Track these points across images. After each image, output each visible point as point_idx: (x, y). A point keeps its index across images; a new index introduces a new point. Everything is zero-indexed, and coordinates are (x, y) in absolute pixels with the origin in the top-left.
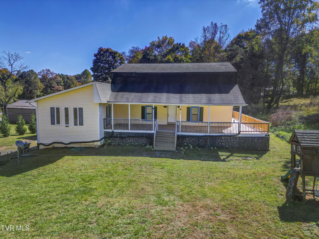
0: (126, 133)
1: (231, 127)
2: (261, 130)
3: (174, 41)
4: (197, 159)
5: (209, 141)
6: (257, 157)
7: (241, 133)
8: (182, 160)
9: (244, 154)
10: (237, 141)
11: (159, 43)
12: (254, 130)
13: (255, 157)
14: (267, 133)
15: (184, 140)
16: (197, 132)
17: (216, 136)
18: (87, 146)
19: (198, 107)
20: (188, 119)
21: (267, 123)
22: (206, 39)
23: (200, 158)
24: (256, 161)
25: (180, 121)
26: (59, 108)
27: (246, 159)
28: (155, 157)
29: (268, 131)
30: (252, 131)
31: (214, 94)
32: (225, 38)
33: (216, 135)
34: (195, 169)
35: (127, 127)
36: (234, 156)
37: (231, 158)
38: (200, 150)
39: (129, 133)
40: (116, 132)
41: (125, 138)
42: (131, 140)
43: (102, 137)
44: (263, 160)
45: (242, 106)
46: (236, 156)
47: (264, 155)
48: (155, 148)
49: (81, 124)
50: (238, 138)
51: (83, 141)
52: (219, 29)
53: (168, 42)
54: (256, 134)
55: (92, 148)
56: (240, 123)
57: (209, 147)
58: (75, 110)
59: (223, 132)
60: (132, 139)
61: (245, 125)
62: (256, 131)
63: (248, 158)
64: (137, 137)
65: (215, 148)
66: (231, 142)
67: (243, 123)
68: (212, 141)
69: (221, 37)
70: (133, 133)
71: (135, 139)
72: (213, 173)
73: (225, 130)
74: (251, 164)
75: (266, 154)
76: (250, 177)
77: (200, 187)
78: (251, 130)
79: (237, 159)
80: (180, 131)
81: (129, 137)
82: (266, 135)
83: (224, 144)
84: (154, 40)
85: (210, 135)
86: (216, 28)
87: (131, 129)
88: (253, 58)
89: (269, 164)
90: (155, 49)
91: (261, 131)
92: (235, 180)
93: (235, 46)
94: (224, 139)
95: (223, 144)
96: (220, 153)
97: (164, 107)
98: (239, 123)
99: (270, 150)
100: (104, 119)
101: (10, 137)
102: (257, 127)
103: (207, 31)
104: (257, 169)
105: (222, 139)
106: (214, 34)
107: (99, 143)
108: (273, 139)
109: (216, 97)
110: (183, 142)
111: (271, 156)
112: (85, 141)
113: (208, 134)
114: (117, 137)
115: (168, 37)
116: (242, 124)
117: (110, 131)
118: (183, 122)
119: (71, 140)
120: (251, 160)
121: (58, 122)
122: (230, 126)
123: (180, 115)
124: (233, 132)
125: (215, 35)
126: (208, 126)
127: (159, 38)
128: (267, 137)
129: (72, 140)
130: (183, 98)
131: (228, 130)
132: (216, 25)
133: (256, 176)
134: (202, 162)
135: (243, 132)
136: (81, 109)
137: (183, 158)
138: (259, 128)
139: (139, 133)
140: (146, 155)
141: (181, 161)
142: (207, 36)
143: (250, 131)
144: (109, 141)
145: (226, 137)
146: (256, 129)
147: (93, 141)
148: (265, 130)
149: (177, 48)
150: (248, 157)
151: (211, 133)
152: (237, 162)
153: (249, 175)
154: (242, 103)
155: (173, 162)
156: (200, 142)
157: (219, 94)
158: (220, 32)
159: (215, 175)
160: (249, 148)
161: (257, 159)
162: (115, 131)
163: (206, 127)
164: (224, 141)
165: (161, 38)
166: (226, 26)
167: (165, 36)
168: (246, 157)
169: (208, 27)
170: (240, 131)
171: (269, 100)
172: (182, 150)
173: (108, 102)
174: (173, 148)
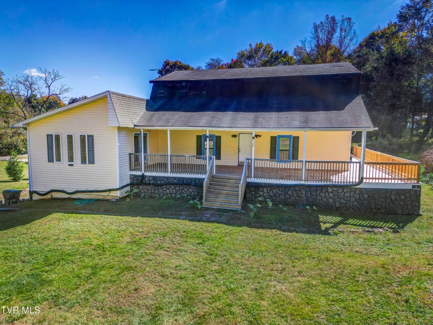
0: (164, 177)
1: (347, 171)
2: (403, 177)
3: (272, 49)
4: (274, 228)
5: (304, 195)
6: (395, 228)
7: (364, 181)
8: (245, 228)
9: (368, 222)
10: (357, 196)
11: (250, 53)
12: (390, 177)
13: (391, 228)
14: (415, 182)
15: (259, 192)
16: (282, 178)
17: (317, 186)
18: (101, 198)
19: (289, 137)
20: (273, 156)
21: (417, 164)
22: (318, 41)
23: (280, 225)
24: (391, 236)
25: (253, 158)
26: (59, 135)
27: (371, 232)
28: (198, 221)
29: (418, 180)
30: (385, 179)
31: (316, 112)
32: (349, 38)
33: (316, 184)
34: (263, 249)
35: (166, 168)
36: (349, 224)
37: (341, 227)
38: (286, 209)
39: (168, 178)
40: (147, 176)
41: (161, 185)
42: (172, 190)
43: (126, 183)
44: (406, 234)
45: (367, 132)
46: (352, 225)
47: (409, 225)
48: (205, 204)
49: (92, 161)
50: (357, 190)
51: (94, 189)
52: (338, 25)
53: (264, 50)
54: (394, 184)
55: (107, 201)
56: (362, 162)
57: (303, 205)
58: (82, 138)
59: (330, 179)
60: (173, 187)
61: (372, 168)
62: (395, 179)
63: (376, 230)
64: (181, 185)
65: (315, 208)
66: (344, 197)
67: (368, 163)
68: (309, 195)
69: (343, 37)
70: (175, 178)
71: (177, 188)
72: (296, 259)
73: (337, 176)
74: (381, 243)
75: (413, 223)
76: (373, 275)
77: (254, 293)
78: (384, 177)
79: (353, 230)
80: (253, 176)
81: (169, 184)
82: (414, 187)
83: (331, 201)
84: (244, 49)
85: (306, 183)
86: (334, 24)
87: (171, 172)
88: (393, 64)
89: (419, 243)
90: (245, 61)
91: (405, 179)
92: (338, 280)
93: (365, 50)
94: (332, 192)
95: (329, 200)
96: (322, 218)
97: (232, 136)
98: (360, 163)
99: (421, 215)
100: (130, 154)
101: (21, 181)
102: (397, 171)
103: (319, 30)
104: (391, 256)
105: (328, 192)
106: (331, 32)
107: (118, 194)
108: (427, 195)
109: (319, 116)
110: (258, 195)
111: (425, 226)
112: (98, 189)
113: (302, 182)
114: (149, 184)
115: (265, 44)
116: (365, 165)
117: (139, 173)
118: (257, 159)
119: (77, 188)
120: (381, 233)
121: (59, 160)
122: (346, 169)
123: (253, 148)
124: (348, 179)
125: (332, 35)
126: (302, 169)
127: (250, 45)
128: (416, 191)
129: (79, 188)
130: (260, 120)
131: (343, 177)
132: (333, 19)
133: (388, 274)
134: (283, 233)
135: (368, 181)
136: (91, 137)
137: (249, 225)
138: (400, 172)
139: (184, 178)
140: (185, 215)
141: (241, 230)
142: (321, 37)
143: (382, 179)
144: (137, 191)
145: (336, 189)
146: (393, 176)
147: (110, 190)
148: (413, 177)
149: (277, 58)
150: (376, 227)
151: (308, 180)
152: (352, 236)
153: (370, 272)
154: (367, 125)
155: (227, 231)
156: (288, 197)
157: (324, 112)
158: (341, 29)
159: (298, 263)
160: (379, 209)
161: (395, 231)
162: (147, 174)
163: (298, 170)
164: (331, 195)
165: (254, 46)
166: (349, 19)
167: (259, 42)
168: (373, 227)
169: (322, 23)
170: (363, 178)
171: (421, 133)
172: (251, 210)
173: (135, 126)
174: (236, 204)
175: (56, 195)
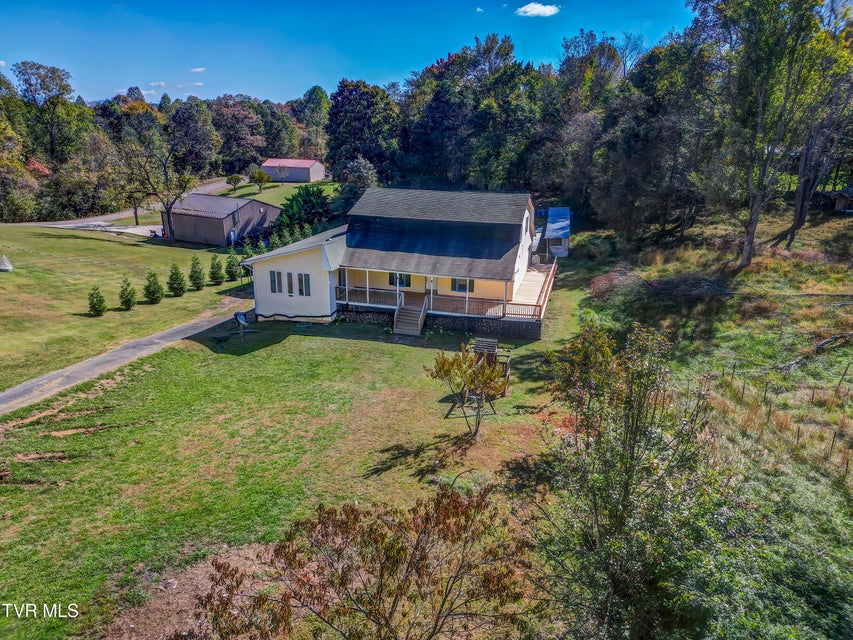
0: (364, 307)
7: (506, 315)
10: (500, 326)
15: (435, 321)
17: (475, 318)
26: (281, 272)
30: (520, 315)
35: (365, 298)
39: (367, 307)
40: (350, 305)
41: (362, 313)
42: (370, 316)
43: (334, 311)
47: (523, 346)
48: (395, 330)
50: (501, 322)
51: (310, 315)
55: (322, 325)
58: (300, 276)
66: (493, 326)
68: (470, 324)
70: (372, 308)
71: (374, 316)
75: (528, 345)
80: (431, 308)
81: (367, 312)
82: (537, 321)
87: (370, 302)
95: (483, 328)
98: (504, 303)
99: (540, 339)
100: (336, 287)
105: (482, 322)
107: (329, 319)
112: (313, 315)
113: (465, 315)
114: (352, 312)
116: (507, 305)
117: (344, 302)
119: (296, 313)
121: (280, 290)
124: (495, 313)
127: (477, 39)
128: (538, 324)
136: (307, 276)
140: (382, 339)
143: (517, 315)
144: (343, 317)
147: (324, 316)
151: (469, 313)
156: (456, 325)
164: (484, 324)
172: (426, 336)
173: (340, 266)
174: (416, 331)
175: (278, 318)
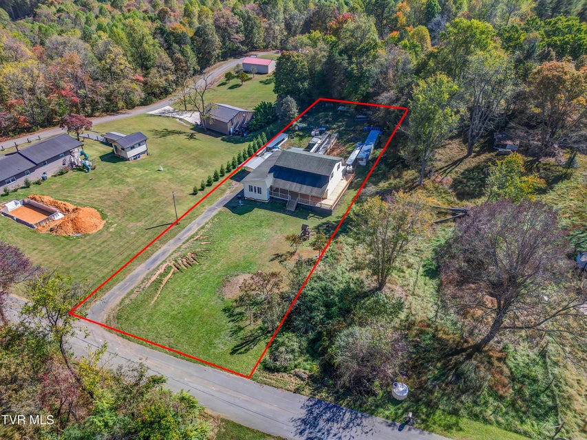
26: (252, 186)
39: (279, 198)
41: (277, 200)
49: (261, 193)
85: (310, 205)
107: (267, 202)
117: (272, 196)
144: (271, 201)
174: (293, 209)
